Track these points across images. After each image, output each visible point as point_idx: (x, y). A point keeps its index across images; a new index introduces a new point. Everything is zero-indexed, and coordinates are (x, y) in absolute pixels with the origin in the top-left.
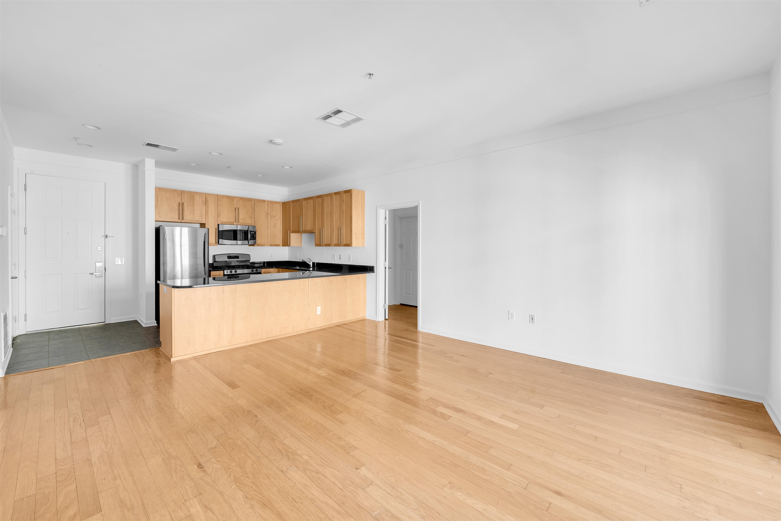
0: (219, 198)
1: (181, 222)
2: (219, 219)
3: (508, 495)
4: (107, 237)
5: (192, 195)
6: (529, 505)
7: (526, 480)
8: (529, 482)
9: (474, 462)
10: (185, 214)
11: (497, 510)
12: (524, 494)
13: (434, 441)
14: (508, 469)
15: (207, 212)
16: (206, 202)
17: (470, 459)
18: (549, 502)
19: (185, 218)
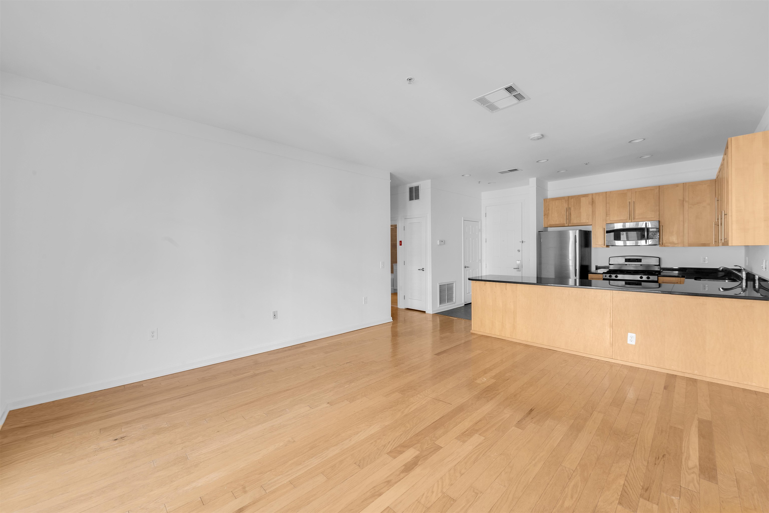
0: (606, 195)
1: (568, 226)
2: (608, 218)
3: (262, 471)
4: (522, 243)
5: (577, 198)
6: (245, 481)
7: (270, 491)
8: (267, 492)
9: (311, 460)
10: (572, 217)
11: (254, 460)
12: (257, 483)
13: (350, 440)
14: (291, 482)
15: (593, 212)
16: (593, 203)
17: (316, 458)
18: (238, 498)
19: (571, 222)
